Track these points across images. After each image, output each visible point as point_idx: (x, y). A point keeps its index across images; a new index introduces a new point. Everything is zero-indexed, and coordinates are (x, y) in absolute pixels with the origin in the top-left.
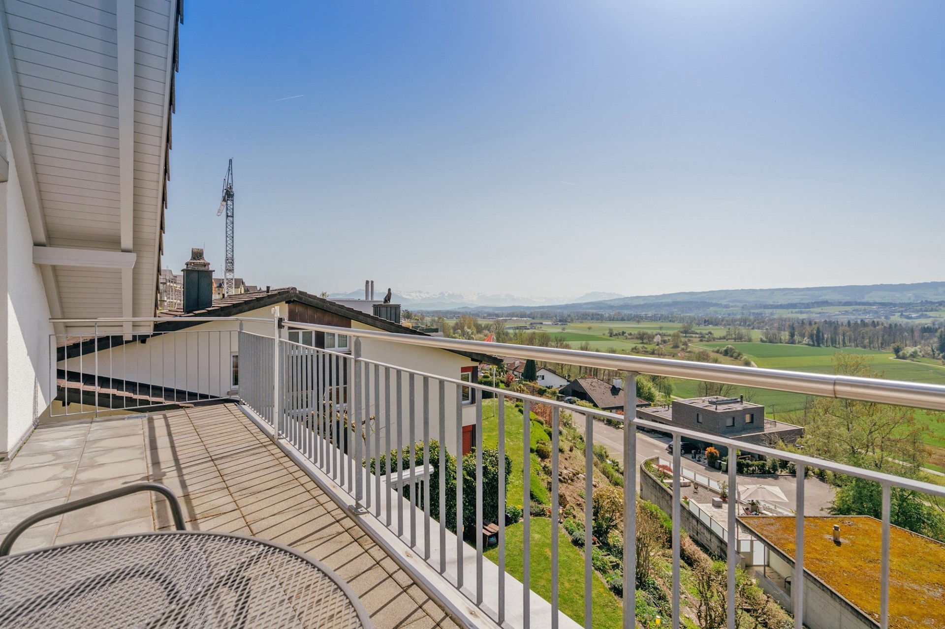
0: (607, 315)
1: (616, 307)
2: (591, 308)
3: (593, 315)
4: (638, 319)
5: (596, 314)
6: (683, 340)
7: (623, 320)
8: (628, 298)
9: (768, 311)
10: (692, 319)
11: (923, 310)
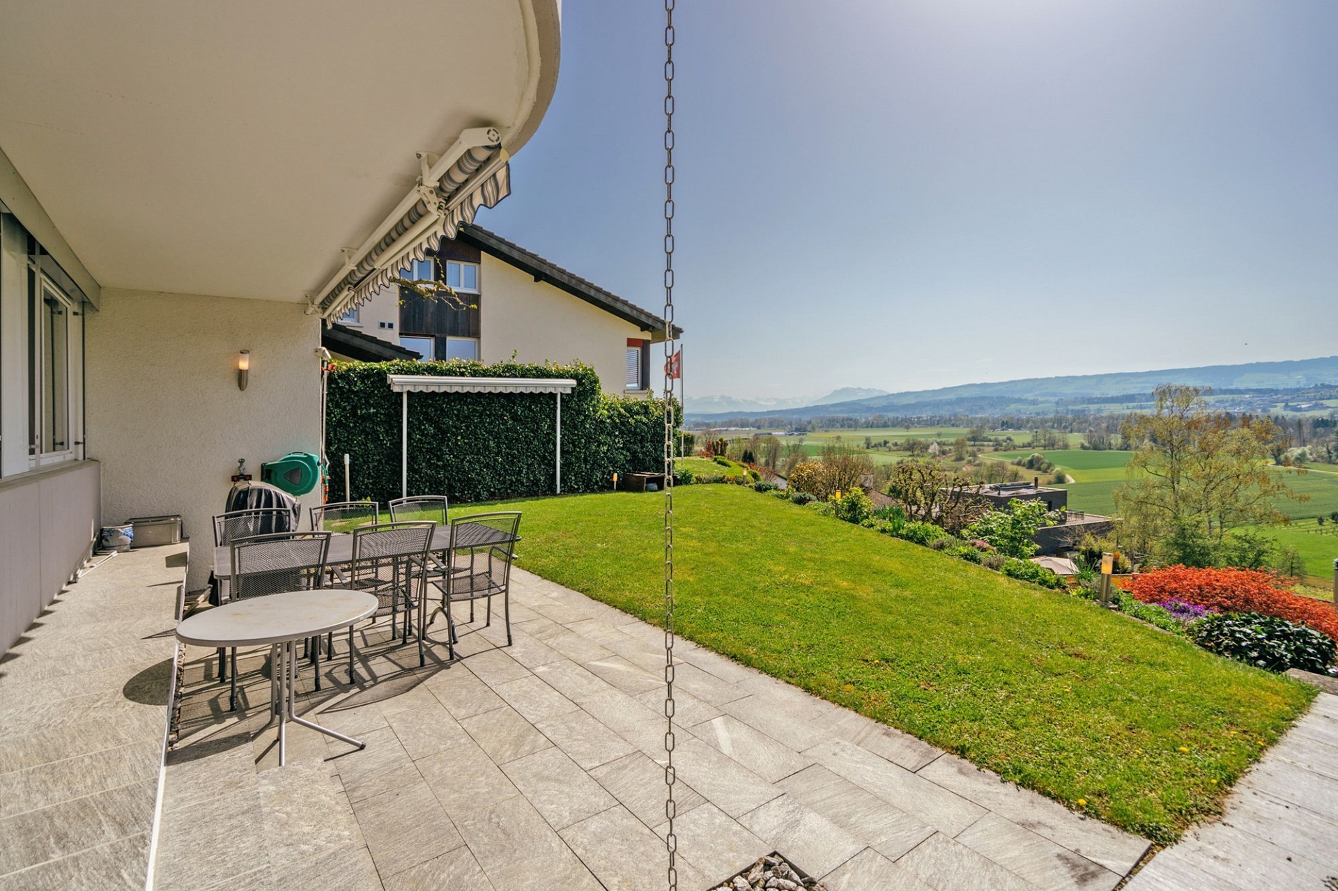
0: (863, 420)
1: (876, 409)
2: (841, 412)
3: (843, 420)
4: (907, 424)
5: (848, 419)
6: (970, 449)
7: (885, 426)
8: (893, 395)
9: (1093, 407)
10: (984, 422)
11: (1318, 397)
